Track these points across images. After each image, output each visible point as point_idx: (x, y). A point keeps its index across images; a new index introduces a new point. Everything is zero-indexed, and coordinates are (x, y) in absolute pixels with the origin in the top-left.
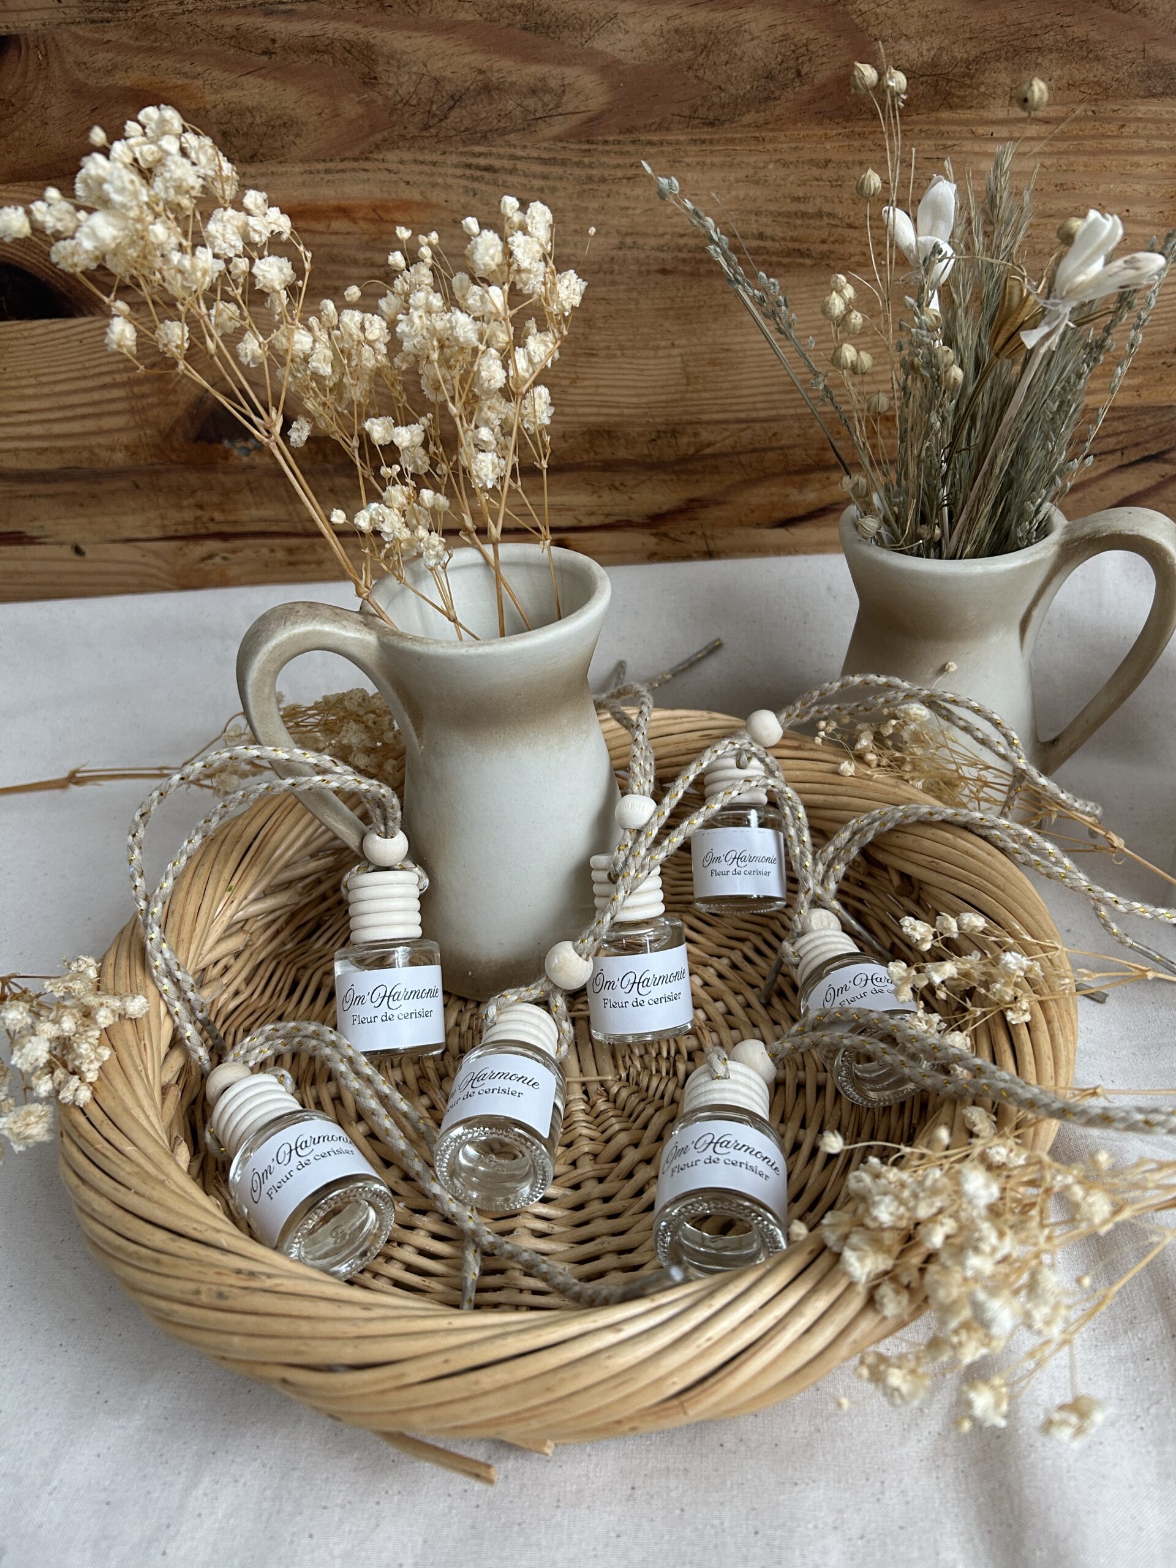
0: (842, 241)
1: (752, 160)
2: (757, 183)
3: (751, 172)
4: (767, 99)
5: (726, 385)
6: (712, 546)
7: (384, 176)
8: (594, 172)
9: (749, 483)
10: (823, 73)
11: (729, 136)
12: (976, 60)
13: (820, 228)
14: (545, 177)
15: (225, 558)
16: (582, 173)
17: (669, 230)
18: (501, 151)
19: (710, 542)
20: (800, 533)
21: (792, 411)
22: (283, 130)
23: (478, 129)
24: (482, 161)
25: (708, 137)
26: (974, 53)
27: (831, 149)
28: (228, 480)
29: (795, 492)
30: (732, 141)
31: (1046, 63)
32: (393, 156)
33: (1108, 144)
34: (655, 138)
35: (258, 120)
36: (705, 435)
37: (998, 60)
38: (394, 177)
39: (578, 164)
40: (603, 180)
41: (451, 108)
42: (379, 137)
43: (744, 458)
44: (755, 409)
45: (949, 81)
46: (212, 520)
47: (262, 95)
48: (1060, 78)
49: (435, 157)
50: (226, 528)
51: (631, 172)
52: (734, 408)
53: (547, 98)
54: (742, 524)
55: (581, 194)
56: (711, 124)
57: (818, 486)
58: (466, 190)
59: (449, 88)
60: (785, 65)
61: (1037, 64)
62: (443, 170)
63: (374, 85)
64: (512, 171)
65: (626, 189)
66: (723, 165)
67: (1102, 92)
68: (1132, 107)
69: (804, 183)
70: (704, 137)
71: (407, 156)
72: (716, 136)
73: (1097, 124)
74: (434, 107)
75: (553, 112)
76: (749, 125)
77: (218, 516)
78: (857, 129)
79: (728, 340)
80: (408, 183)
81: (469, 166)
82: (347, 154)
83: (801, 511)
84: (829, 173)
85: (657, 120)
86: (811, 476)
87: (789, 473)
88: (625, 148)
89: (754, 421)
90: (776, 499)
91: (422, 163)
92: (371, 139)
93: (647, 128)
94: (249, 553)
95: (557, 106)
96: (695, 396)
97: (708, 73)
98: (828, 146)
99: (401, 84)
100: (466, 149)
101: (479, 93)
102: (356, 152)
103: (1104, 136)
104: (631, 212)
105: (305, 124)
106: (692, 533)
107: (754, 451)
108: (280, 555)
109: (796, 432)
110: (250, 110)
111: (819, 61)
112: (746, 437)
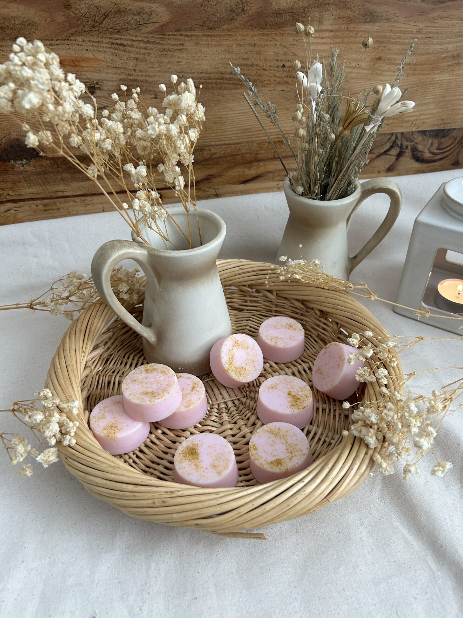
0: (261, 76)
1: (227, 43)
2: (229, 52)
3: (227, 48)
4: (232, 19)
5: (220, 131)
6: (218, 192)
7: (77, 47)
8: (166, 47)
9: (230, 168)
10: (253, 9)
11: (218, 34)
12: (307, 7)
13: (252, 70)
14: (145, 49)
15: (15, 210)
16: (161, 47)
17: (196, 71)
18: (127, 37)
19: (217, 191)
20: (249, 186)
21: (245, 140)
22: (29, 27)
23: (116, 28)
24: (119, 42)
25: (210, 34)
26: (306, 4)
27: (256, 40)
28: (15, 178)
29: (247, 170)
30: (219, 35)
31: (331, 9)
32: (80, 39)
33: (352, 40)
34: (189, 34)
35: (17, 22)
36: (213, 151)
37: (315, 7)
38: (81, 48)
39: (159, 43)
40: (169, 50)
41: (104, 19)
42: (73, 30)
43: (228, 159)
44: (232, 140)
45: (298, 15)
46: (9, 194)
47: (18, 11)
48: (336, 15)
49: (98, 40)
50: (15, 198)
51: (180, 47)
52: (224, 139)
53: (144, 16)
54: (228, 183)
55: (160, 56)
56: (211, 29)
57: (255, 167)
58: (113, 54)
59: (103, 11)
60: (238, 6)
61: (328, 10)
62: (102, 45)
63: (70, 8)
64: (131, 46)
65: (178, 54)
66: (216, 45)
67: (350, 20)
68: (360, 26)
69: (246, 53)
70: (208, 34)
71: (86, 39)
72: (213, 34)
73: (348, 32)
74: (97, 18)
75: (146, 22)
76: (225, 30)
77: (11, 193)
78: (266, 32)
79: (220, 114)
80: (87, 50)
81: (113, 43)
82: (60, 38)
83: (250, 178)
84: (256, 49)
85: (190, 26)
86: (253, 164)
87: (245, 163)
88: (178, 38)
89: (231, 144)
90: (240, 173)
91: (93, 42)
92: (70, 31)
93: (186, 30)
94: (27, 207)
95: (149, 20)
96: (209, 135)
97: (209, 8)
98: (255, 38)
99: (82, 8)
100: (112, 36)
101: (116, 13)
102: (63, 36)
103: (351, 37)
104: (181, 63)
105: (39, 24)
106: (210, 188)
107: (232, 155)
108: (41, 207)
109: (247, 148)
110: (14, 18)
111: (250, 5)
112: (229, 150)
